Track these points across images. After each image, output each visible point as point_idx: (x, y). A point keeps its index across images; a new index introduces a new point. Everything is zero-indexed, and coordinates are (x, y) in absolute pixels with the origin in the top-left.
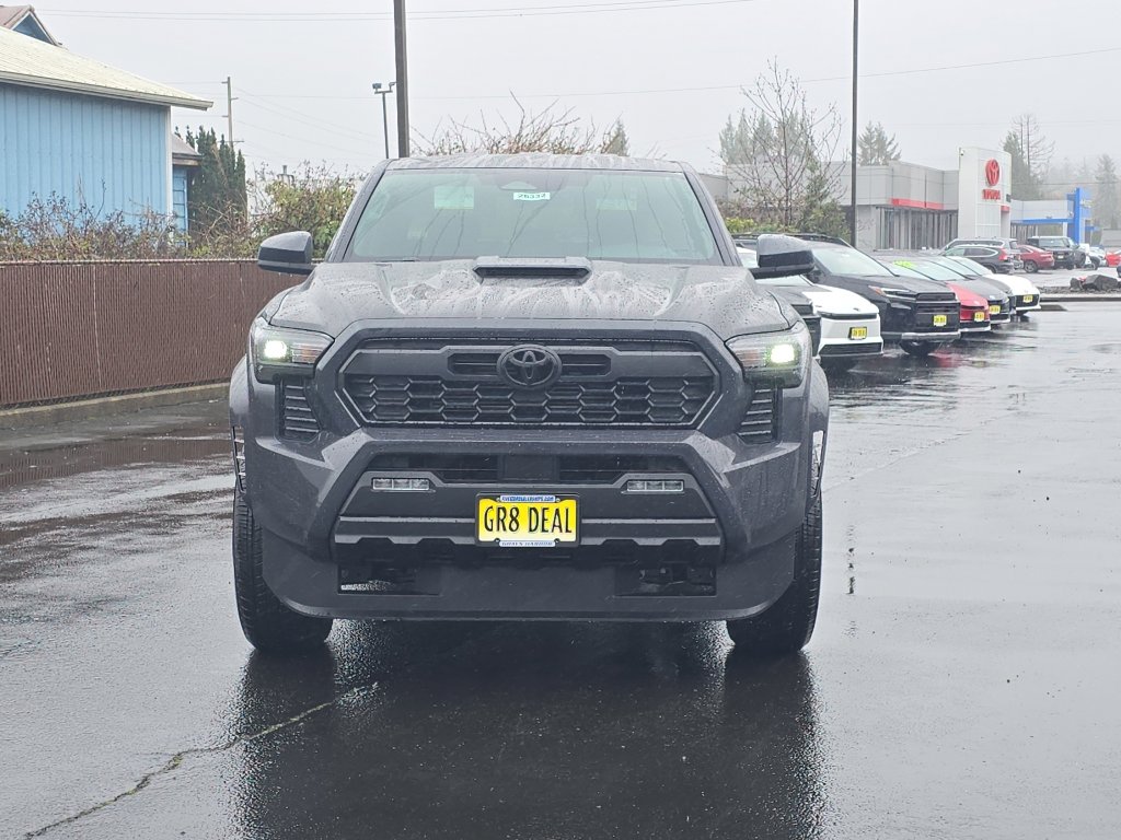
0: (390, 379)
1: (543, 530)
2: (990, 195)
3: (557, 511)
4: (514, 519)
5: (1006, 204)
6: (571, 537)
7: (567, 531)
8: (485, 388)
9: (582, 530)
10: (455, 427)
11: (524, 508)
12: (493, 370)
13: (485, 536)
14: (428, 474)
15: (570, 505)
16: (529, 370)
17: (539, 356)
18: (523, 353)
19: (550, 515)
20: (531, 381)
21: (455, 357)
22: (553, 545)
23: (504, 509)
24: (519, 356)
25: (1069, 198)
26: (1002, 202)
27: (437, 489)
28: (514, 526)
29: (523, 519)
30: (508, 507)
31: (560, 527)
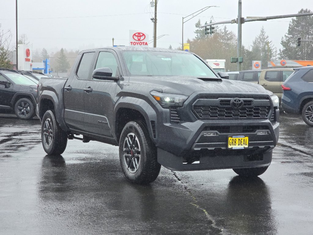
0: (205, 107)
1: (241, 145)
2: (27, 60)
3: (244, 140)
4: (235, 142)
5: (32, 63)
6: (247, 146)
7: (246, 145)
8: (227, 109)
9: (250, 144)
10: (221, 119)
11: (237, 139)
12: (229, 104)
13: (230, 147)
14: (216, 131)
15: (247, 138)
16: (238, 104)
17: (240, 101)
18: (236, 100)
19: (243, 141)
20: (238, 107)
21: (221, 101)
22: (243, 148)
23: (233, 140)
24: (235, 101)
25: (44, 62)
26: (30, 62)
27: (219, 135)
28: (235, 144)
29: (237, 142)
30: (234, 139)
31: (245, 144)
